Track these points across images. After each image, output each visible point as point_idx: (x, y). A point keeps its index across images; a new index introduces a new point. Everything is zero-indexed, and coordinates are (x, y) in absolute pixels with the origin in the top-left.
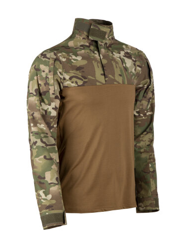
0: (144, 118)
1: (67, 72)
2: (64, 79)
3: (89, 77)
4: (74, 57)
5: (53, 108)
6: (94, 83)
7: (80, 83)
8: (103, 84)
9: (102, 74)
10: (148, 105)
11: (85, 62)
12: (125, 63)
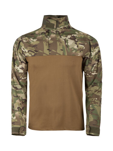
0: (89, 76)
1: (26, 48)
2: (25, 52)
3: (40, 51)
4: (32, 39)
5: (20, 68)
6: (41, 54)
7: (33, 54)
8: (48, 55)
9: (48, 49)
10: (92, 68)
11: (38, 42)
12: (68, 43)
